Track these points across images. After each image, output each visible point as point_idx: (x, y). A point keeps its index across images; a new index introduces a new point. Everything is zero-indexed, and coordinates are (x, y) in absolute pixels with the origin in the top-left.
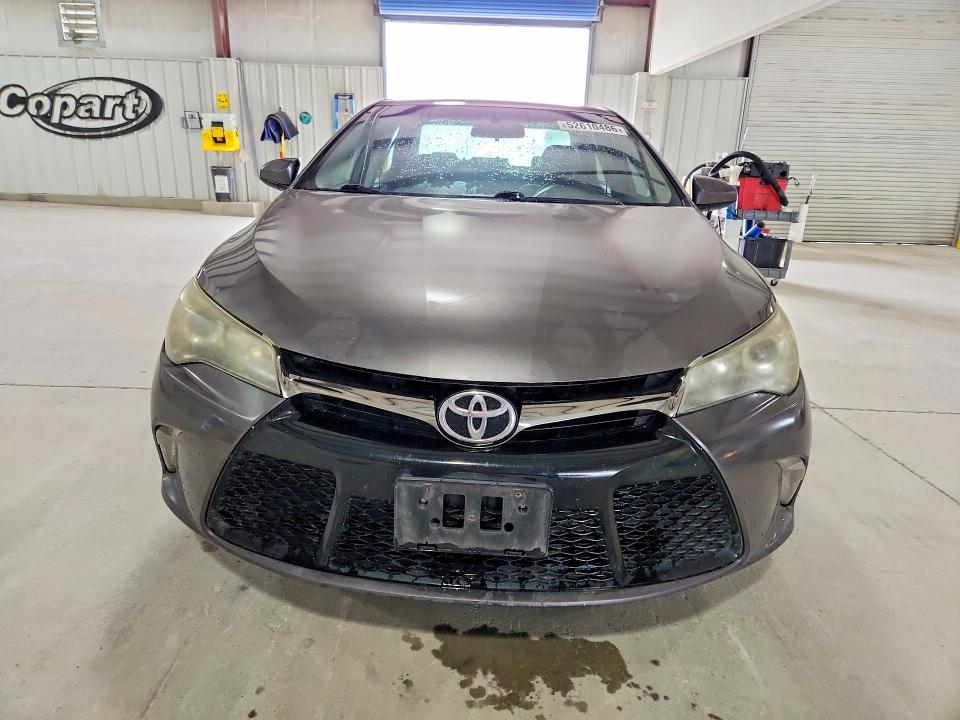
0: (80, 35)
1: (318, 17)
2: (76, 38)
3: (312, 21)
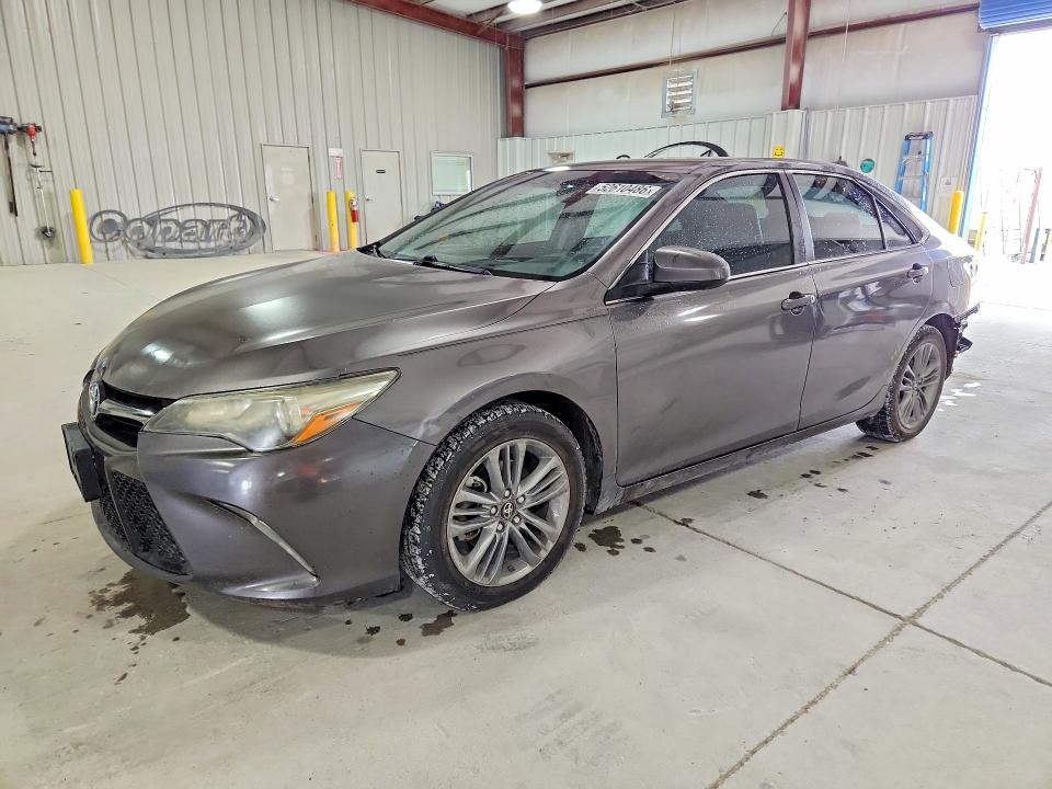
0: (677, 106)
1: (906, 47)
2: (674, 108)
3: (897, 54)
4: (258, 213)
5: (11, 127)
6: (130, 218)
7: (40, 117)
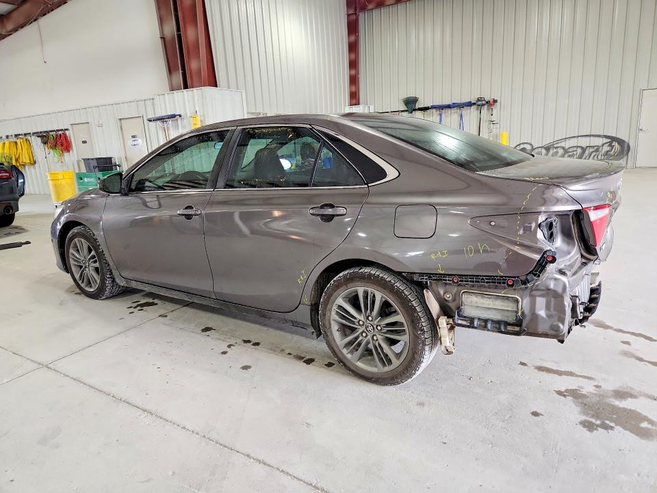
4: (627, 141)
5: (484, 102)
6: (535, 146)
7: (499, 95)
